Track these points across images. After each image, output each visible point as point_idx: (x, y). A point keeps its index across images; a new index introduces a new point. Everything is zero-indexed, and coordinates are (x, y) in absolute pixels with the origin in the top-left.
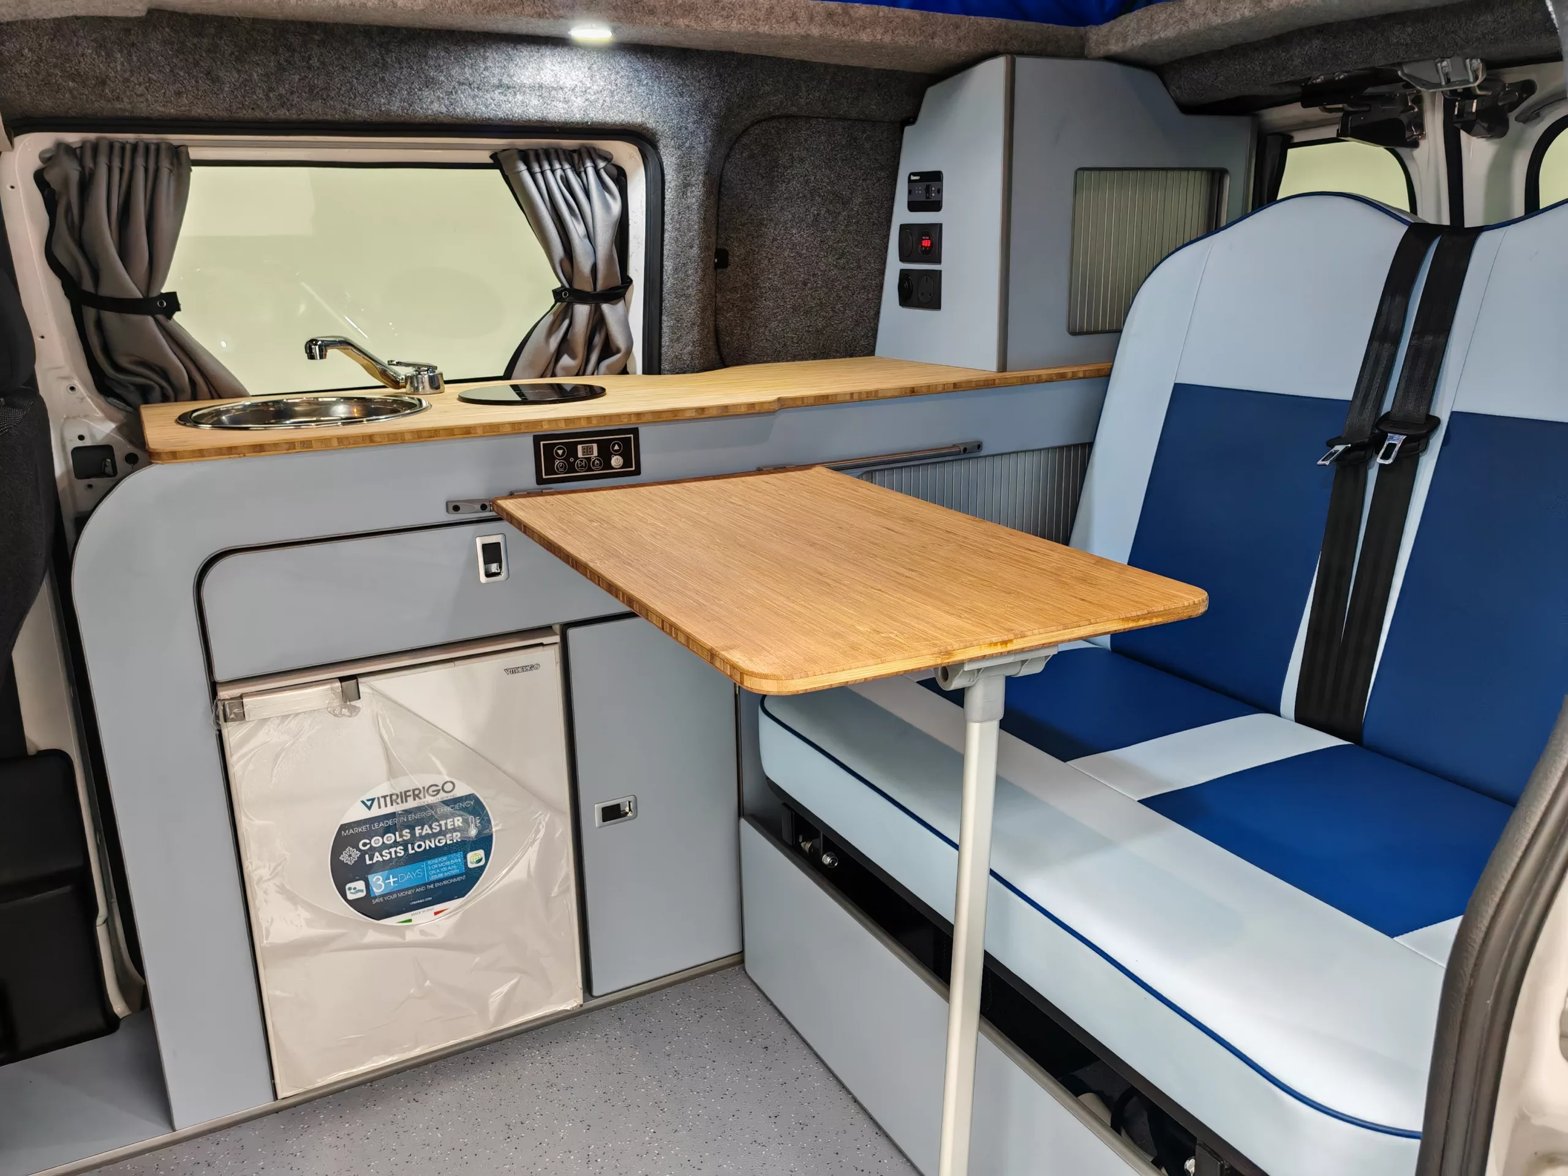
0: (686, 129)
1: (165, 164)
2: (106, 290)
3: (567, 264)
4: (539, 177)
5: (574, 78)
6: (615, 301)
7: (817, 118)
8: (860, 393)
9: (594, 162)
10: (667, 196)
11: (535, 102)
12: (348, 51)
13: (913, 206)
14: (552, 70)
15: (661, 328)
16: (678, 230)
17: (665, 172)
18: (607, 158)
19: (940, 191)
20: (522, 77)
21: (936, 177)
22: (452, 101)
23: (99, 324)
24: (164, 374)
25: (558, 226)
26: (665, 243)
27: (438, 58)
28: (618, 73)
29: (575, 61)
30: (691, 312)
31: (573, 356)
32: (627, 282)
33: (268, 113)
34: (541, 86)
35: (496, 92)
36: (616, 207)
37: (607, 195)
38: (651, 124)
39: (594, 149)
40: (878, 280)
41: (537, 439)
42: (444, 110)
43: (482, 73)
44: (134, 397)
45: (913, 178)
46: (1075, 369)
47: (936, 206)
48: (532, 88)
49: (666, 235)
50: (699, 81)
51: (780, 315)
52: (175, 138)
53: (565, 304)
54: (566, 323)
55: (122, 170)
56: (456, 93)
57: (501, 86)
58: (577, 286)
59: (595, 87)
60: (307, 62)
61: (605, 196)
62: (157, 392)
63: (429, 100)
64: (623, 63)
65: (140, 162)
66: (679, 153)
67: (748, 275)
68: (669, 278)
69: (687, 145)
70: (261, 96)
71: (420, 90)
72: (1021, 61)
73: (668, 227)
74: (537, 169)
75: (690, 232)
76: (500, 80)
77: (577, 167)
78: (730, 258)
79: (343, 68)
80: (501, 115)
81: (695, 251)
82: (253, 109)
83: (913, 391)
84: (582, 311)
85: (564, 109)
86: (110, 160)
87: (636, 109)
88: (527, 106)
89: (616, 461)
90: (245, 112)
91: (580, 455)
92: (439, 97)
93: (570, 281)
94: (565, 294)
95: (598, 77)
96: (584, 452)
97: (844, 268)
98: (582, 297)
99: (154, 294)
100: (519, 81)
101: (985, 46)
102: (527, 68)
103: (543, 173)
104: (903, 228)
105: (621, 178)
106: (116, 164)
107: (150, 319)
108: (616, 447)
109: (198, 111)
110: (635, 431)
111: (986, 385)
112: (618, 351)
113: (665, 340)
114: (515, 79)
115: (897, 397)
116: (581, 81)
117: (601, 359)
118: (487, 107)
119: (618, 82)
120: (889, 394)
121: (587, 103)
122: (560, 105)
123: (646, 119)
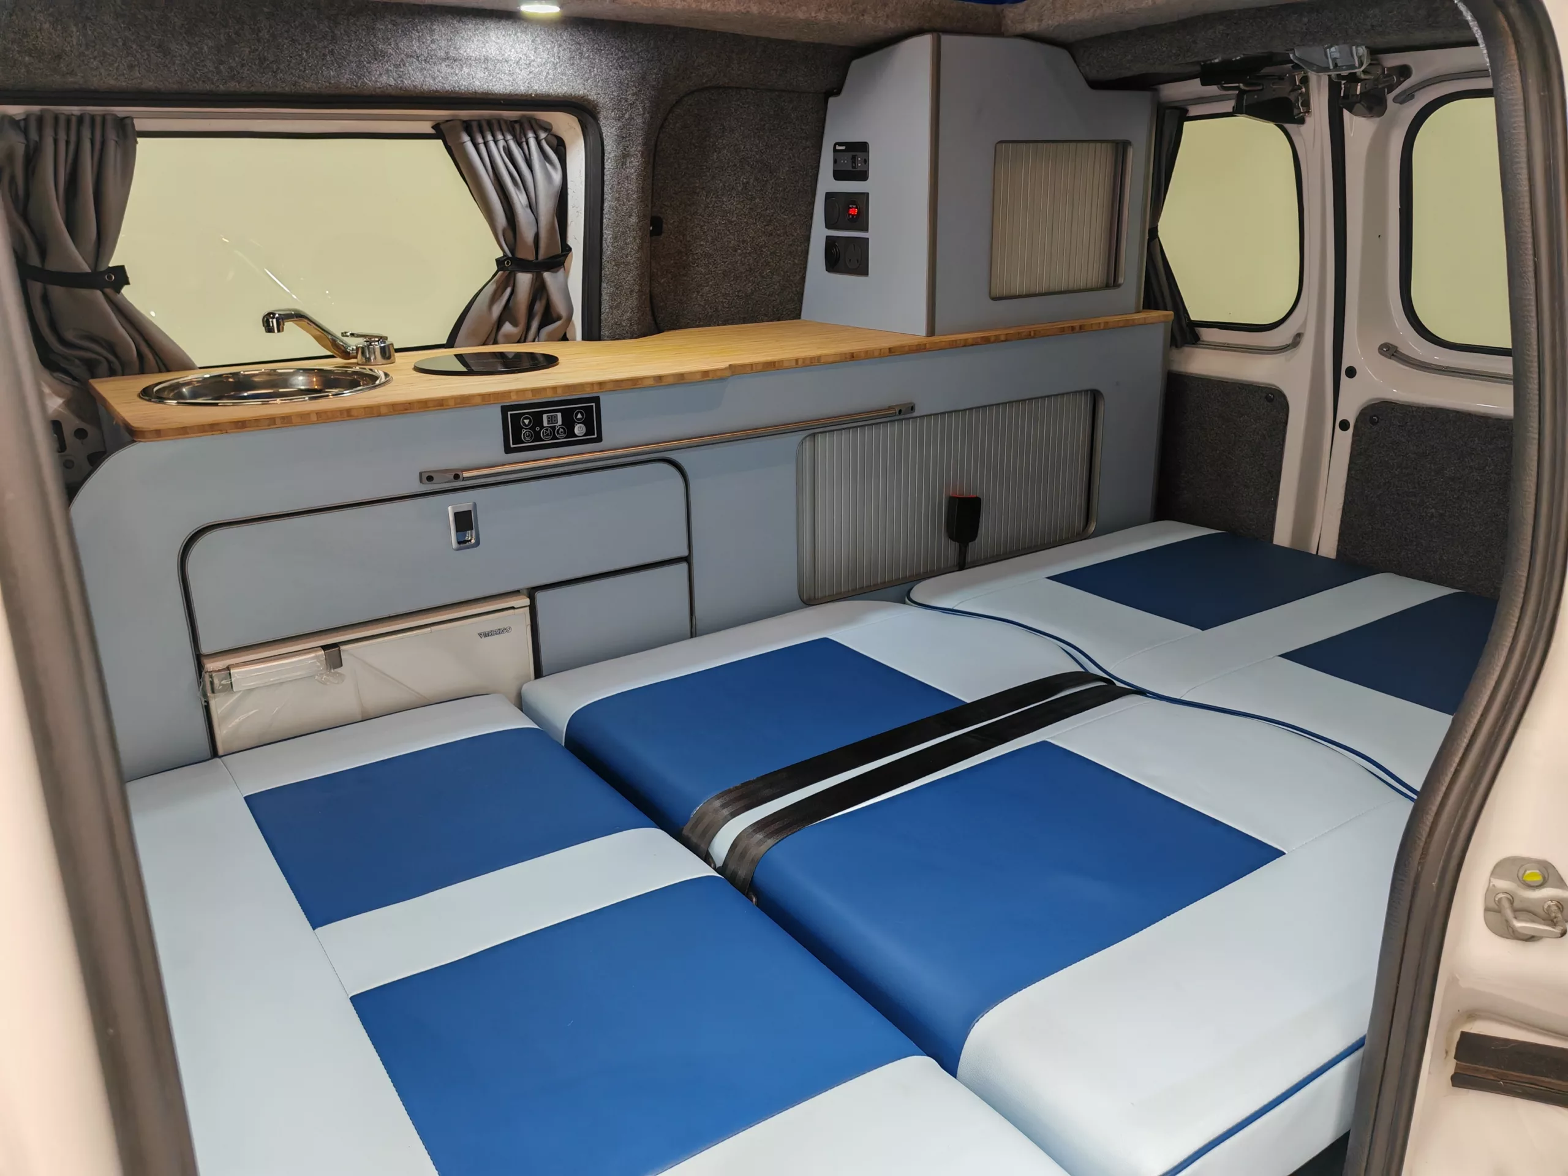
0: (626, 101)
1: (112, 136)
2: (54, 265)
3: (510, 234)
4: (482, 147)
5: (519, 50)
6: (555, 269)
7: (746, 89)
8: (804, 359)
9: (535, 133)
10: (606, 166)
11: (480, 74)
12: (297, 23)
13: (839, 175)
14: (497, 43)
15: (600, 295)
16: (618, 199)
17: (605, 143)
18: (547, 129)
19: (866, 161)
20: (468, 50)
21: (863, 147)
22: (401, 73)
23: (45, 299)
24: (111, 347)
25: (502, 197)
26: (604, 212)
27: (387, 30)
28: (560, 46)
29: (519, 34)
30: (630, 278)
31: (515, 324)
32: (567, 250)
33: (218, 86)
34: (486, 59)
35: (443, 65)
36: (557, 177)
37: (547, 165)
38: (593, 96)
39: (536, 120)
40: (803, 246)
41: (505, 409)
42: (392, 82)
43: (429, 46)
44: (79, 370)
45: (838, 148)
46: (997, 333)
47: (863, 176)
48: (478, 60)
49: (606, 204)
50: (638, 54)
51: (712, 280)
52: (121, 111)
53: (508, 272)
54: (509, 290)
55: (67, 143)
56: (404, 65)
57: (448, 58)
58: (520, 255)
59: (539, 60)
60: (257, 35)
61: (545, 165)
62: (104, 366)
63: (378, 73)
64: (565, 36)
65: (86, 134)
66: (620, 124)
67: (681, 242)
68: (608, 246)
69: (627, 116)
70: (211, 69)
71: (369, 62)
72: (945, 38)
73: (608, 196)
74: (480, 140)
75: (629, 201)
76: (447, 53)
77: (518, 137)
78: (664, 226)
79: (293, 41)
80: (447, 87)
81: (633, 220)
82: (204, 81)
83: (852, 357)
84: (524, 280)
85: (509, 81)
86: (56, 133)
87: (578, 82)
88: (473, 79)
89: (579, 429)
90: (195, 85)
91: (545, 424)
92: (388, 71)
93: (512, 251)
94: (508, 263)
95: (541, 50)
96: (549, 421)
97: (771, 235)
98: (524, 265)
99: (103, 268)
100: (465, 54)
101: (909, 24)
102: (473, 41)
103: (486, 144)
104: (829, 196)
105: (560, 148)
106: (62, 136)
107: (99, 293)
108: (579, 416)
109: (149, 84)
110: (596, 400)
111: (918, 349)
112: (559, 318)
113: (605, 307)
114: (462, 52)
115: (839, 362)
116: (525, 54)
117: (541, 327)
118: (434, 79)
119: (561, 54)
120: (831, 360)
121: (531, 76)
122: (505, 77)
123: (588, 91)
